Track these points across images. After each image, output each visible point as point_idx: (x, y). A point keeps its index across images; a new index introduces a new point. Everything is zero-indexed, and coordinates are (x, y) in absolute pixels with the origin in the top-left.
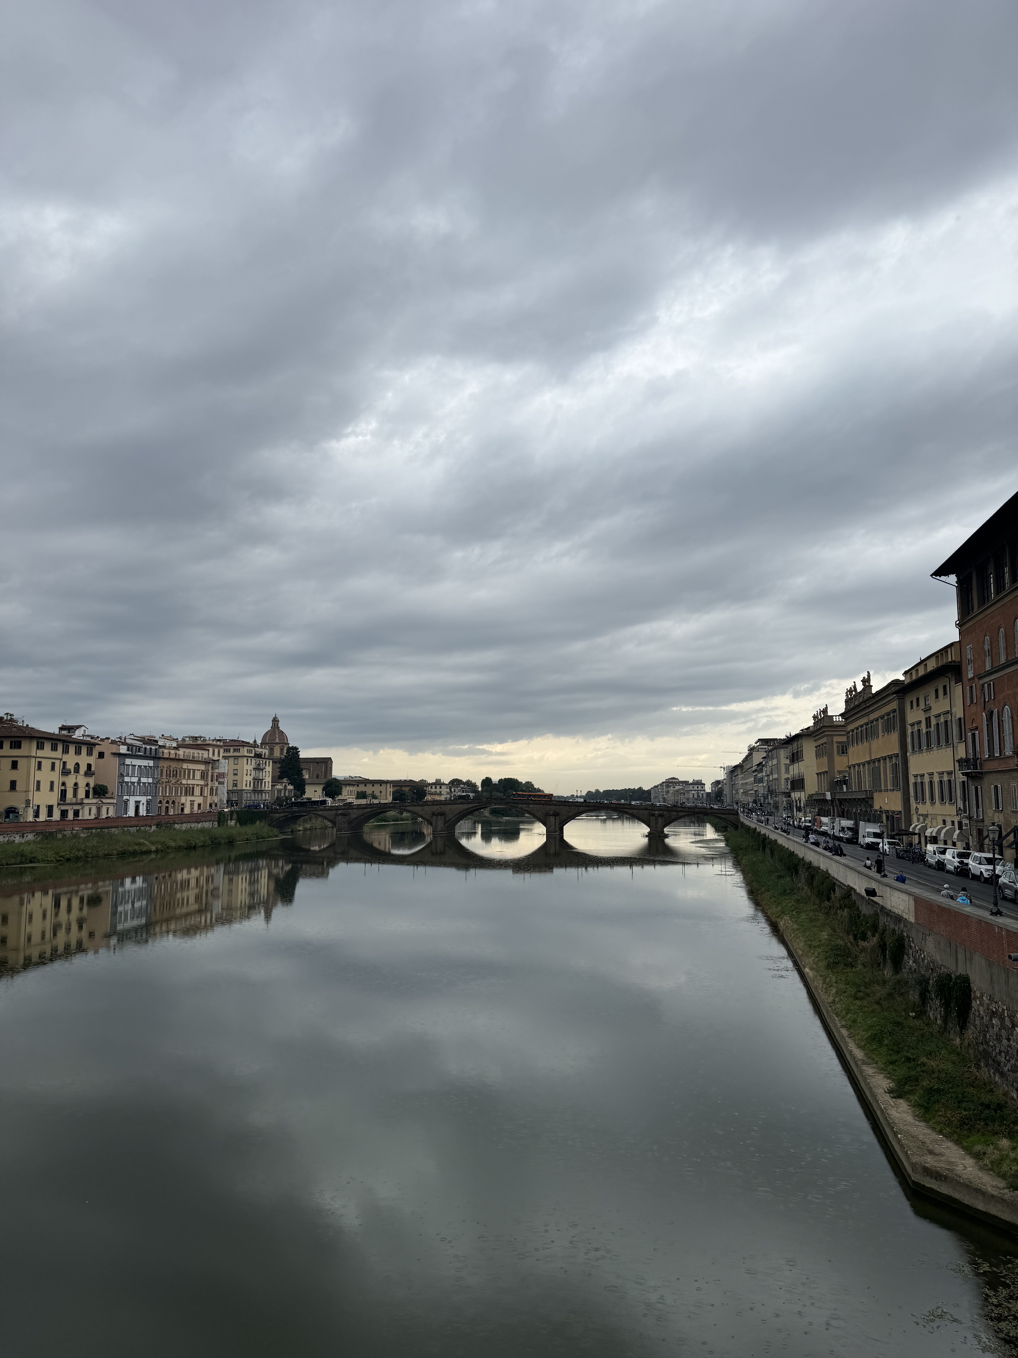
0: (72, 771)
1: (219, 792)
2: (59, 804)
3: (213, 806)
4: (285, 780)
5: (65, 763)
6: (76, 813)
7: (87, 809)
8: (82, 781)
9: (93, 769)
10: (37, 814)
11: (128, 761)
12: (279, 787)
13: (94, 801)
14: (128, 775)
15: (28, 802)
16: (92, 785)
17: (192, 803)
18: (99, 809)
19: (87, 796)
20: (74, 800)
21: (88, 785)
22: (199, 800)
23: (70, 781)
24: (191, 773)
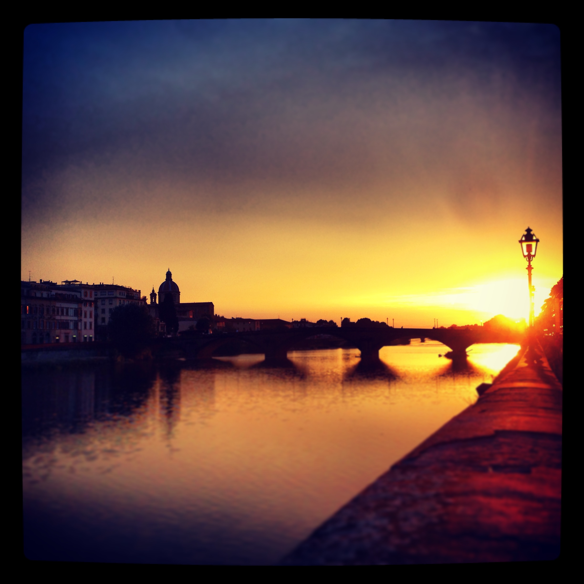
17: (67, 335)
24: (65, 310)
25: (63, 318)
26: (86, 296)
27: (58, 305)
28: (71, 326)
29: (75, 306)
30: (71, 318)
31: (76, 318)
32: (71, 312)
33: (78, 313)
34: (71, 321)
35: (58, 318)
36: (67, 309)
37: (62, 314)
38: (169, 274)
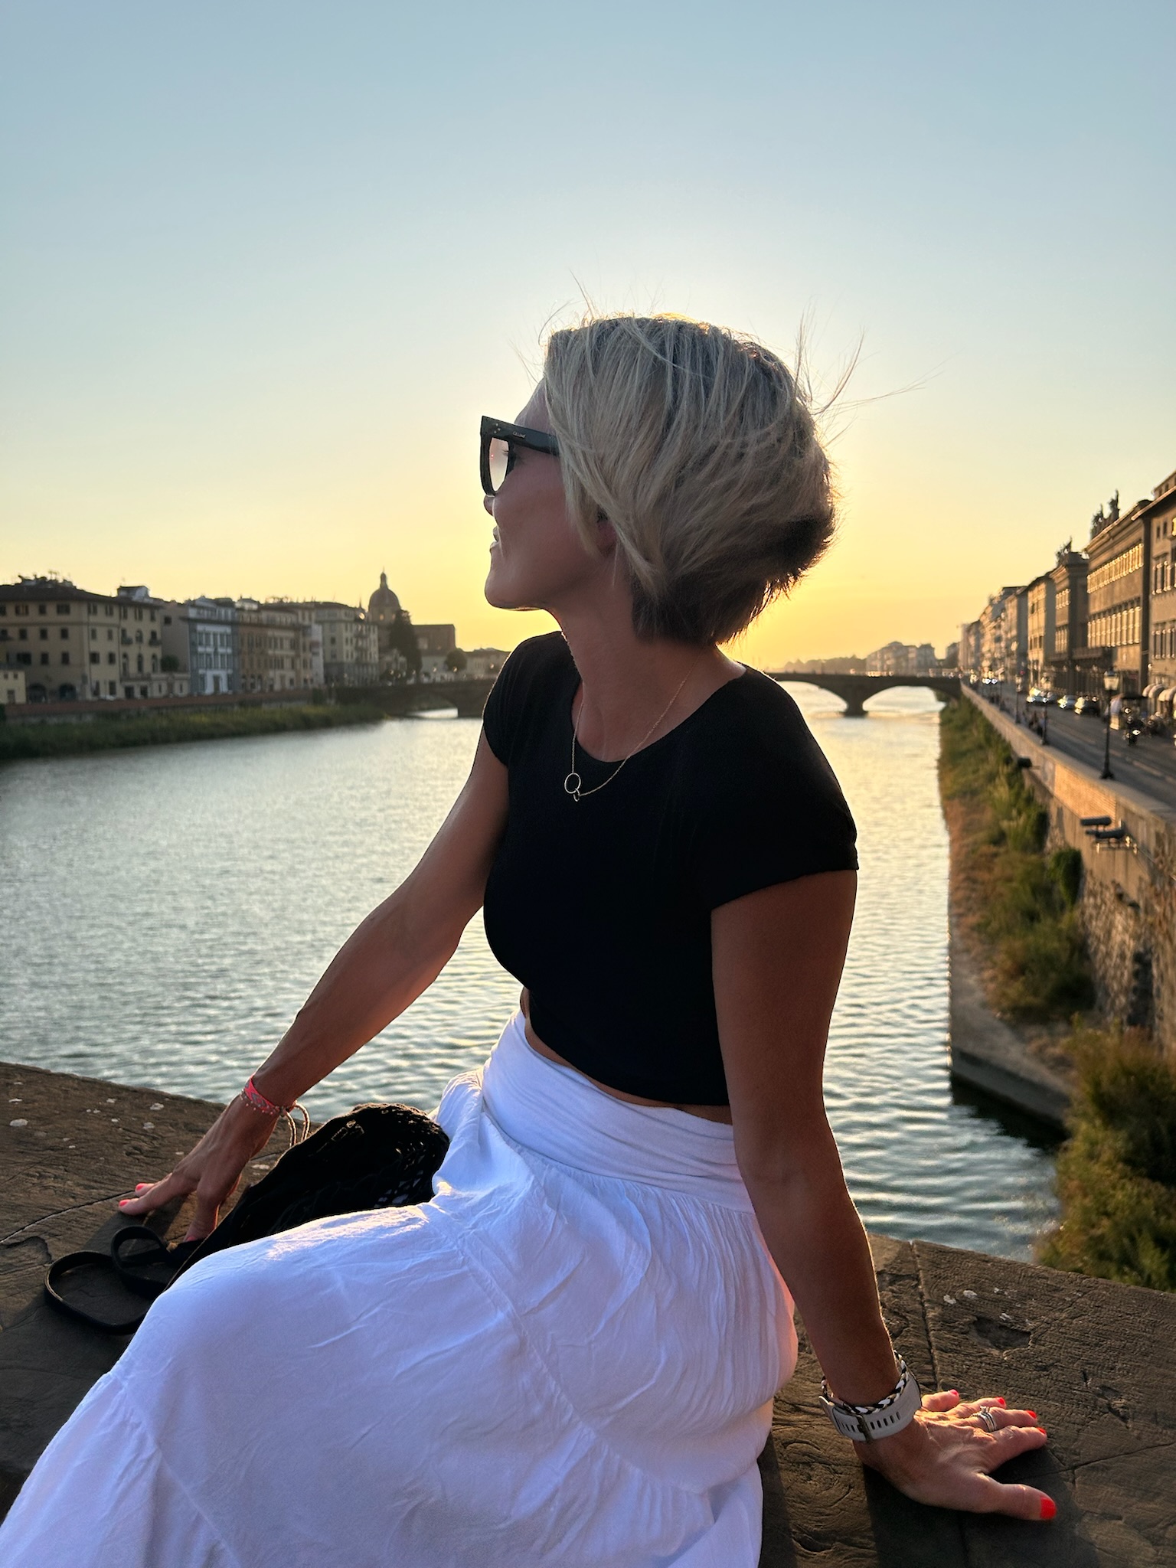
0: (134, 640)
1: (314, 664)
2: (121, 680)
3: (309, 682)
4: (395, 651)
5: (124, 632)
6: (144, 692)
7: (155, 686)
8: (148, 652)
9: (159, 636)
10: (96, 692)
11: (200, 628)
12: (388, 658)
13: (164, 676)
14: (201, 644)
15: (84, 678)
16: (159, 656)
17: (282, 678)
18: (170, 686)
19: (154, 670)
20: (140, 675)
21: (154, 657)
22: (290, 674)
23: (133, 651)
24: (279, 641)
25: (278, 652)
26: (304, 618)
27: (270, 633)
28: (287, 663)
29: (291, 634)
30: (286, 652)
31: (292, 653)
32: (286, 644)
33: (294, 645)
34: (287, 657)
35: (270, 652)
36: (281, 640)
37: (276, 646)
38: (383, 577)
